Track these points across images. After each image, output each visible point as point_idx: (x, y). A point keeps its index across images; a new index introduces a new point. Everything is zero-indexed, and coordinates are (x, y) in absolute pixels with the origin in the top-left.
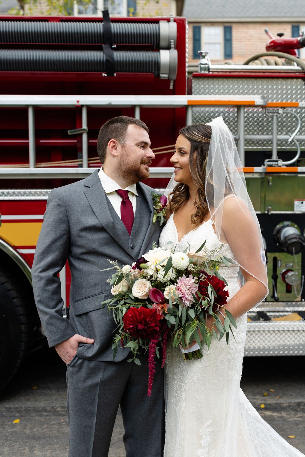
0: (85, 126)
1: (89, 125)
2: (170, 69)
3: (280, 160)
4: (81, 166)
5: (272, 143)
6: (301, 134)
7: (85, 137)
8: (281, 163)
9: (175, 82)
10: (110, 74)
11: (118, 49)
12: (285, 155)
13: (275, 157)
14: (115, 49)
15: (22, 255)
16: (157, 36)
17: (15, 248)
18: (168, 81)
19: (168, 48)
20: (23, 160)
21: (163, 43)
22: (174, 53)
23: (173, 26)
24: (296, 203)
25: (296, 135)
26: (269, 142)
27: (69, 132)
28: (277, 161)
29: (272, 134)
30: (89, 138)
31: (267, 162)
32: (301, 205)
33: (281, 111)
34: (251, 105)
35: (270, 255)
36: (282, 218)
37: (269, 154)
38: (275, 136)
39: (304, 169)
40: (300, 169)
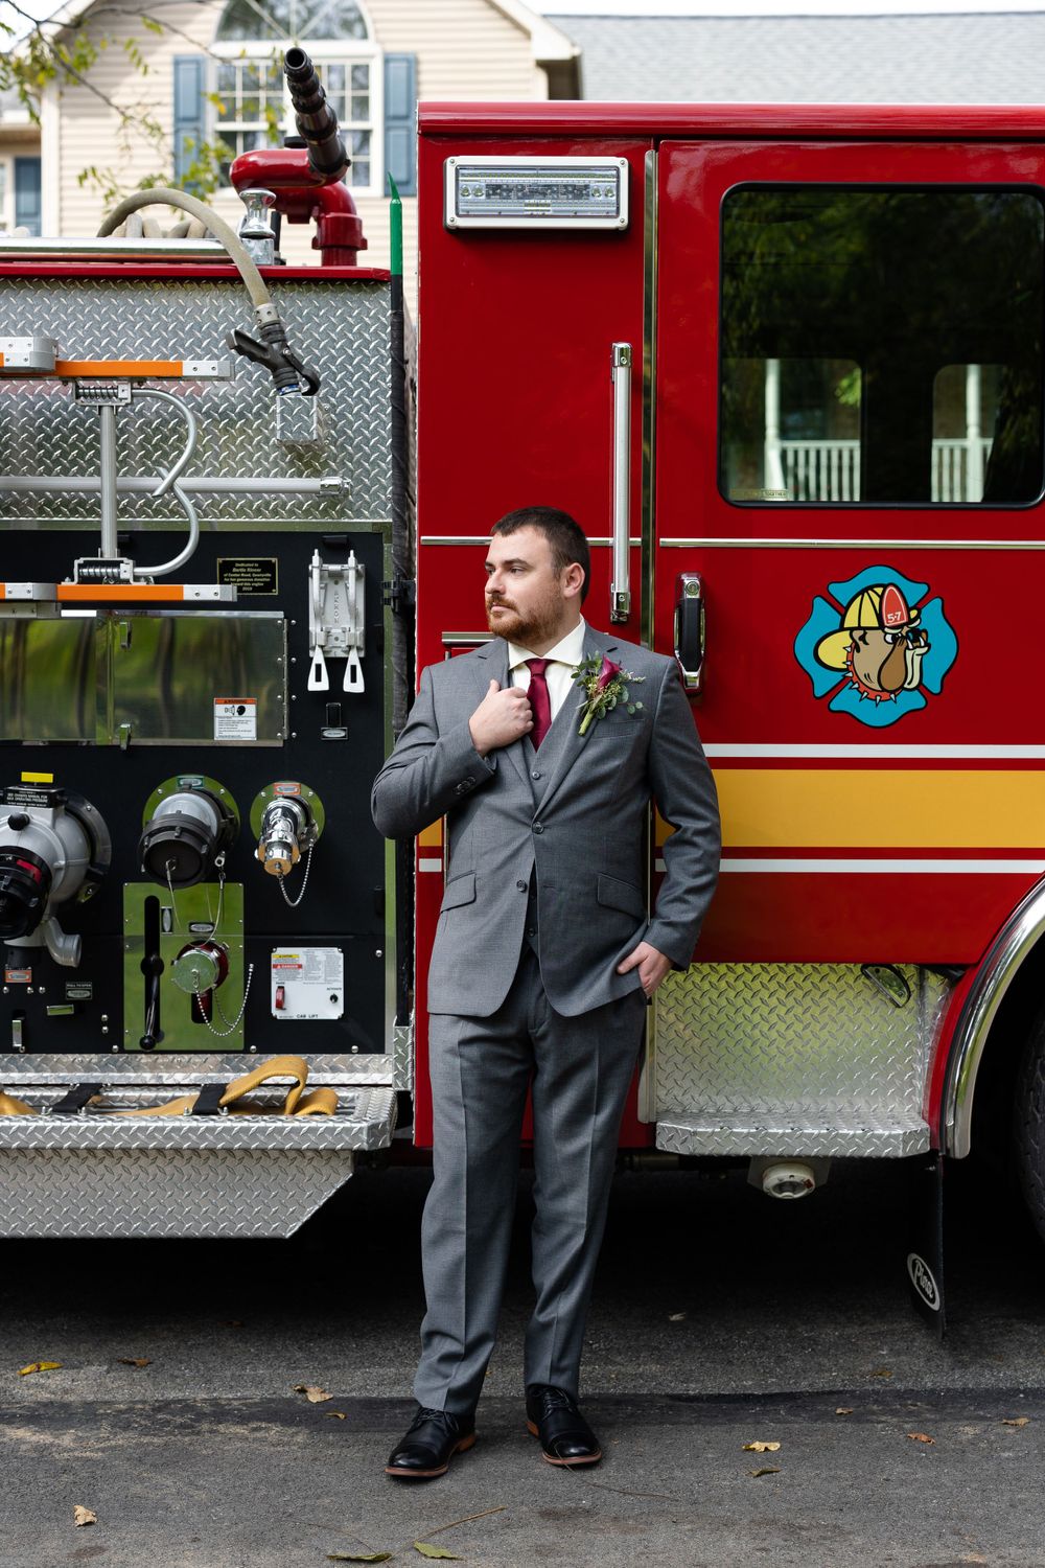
3: (125, 559)
5: (99, 504)
6: (197, 473)
8: (127, 569)
12: (141, 546)
13: (108, 549)
24: (220, 710)
25: (181, 473)
26: (90, 500)
28: (116, 564)
29: (98, 472)
31: (80, 566)
32: (237, 717)
33: (125, 391)
35: (134, 895)
36: (163, 767)
37: (91, 540)
38: (104, 483)
39: (208, 592)
40: (190, 592)
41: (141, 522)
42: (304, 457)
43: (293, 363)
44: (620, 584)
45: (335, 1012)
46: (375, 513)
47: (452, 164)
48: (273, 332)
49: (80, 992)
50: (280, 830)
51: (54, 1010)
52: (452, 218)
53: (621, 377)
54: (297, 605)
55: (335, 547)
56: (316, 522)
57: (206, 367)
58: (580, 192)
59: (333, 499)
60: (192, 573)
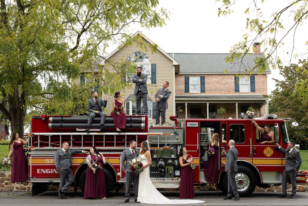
0: (126, 139)
1: (127, 139)
2: (143, 128)
4: (125, 147)
7: (126, 141)
8: (167, 146)
9: (145, 130)
10: (131, 128)
11: (133, 123)
12: (168, 145)
13: (166, 145)
14: (132, 123)
15: (113, 165)
16: (141, 120)
17: (111, 164)
18: (143, 130)
19: (143, 123)
20: (113, 146)
21: (142, 122)
22: (144, 124)
23: (145, 118)
24: (172, 155)
25: (171, 140)
26: (165, 142)
27: (123, 140)
30: (127, 141)
33: (167, 136)
34: (160, 134)
35: (166, 167)
36: (169, 159)
37: (165, 145)
38: (166, 141)
39: (172, 148)
40: (171, 148)
41: (168, 143)
42: (177, 139)
43: (177, 134)
44: (198, 148)
45: (179, 175)
46: (182, 143)
47: (188, 123)
48: (176, 132)
49: (163, 173)
50: (176, 163)
51: (161, 175)
52: (188, 126)
53: (198, 136)
54: (177, 149)
55: (179, 145)
56: (178, 143)
57: (172, 134)
58: (195, 125)
59: (179, 142)
60: (171, 147)
